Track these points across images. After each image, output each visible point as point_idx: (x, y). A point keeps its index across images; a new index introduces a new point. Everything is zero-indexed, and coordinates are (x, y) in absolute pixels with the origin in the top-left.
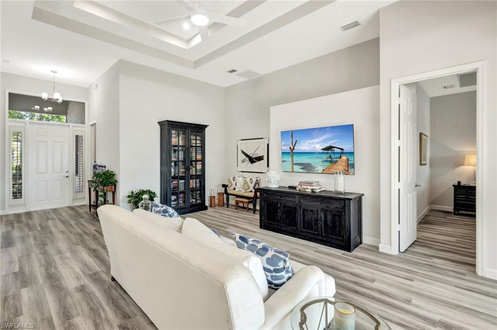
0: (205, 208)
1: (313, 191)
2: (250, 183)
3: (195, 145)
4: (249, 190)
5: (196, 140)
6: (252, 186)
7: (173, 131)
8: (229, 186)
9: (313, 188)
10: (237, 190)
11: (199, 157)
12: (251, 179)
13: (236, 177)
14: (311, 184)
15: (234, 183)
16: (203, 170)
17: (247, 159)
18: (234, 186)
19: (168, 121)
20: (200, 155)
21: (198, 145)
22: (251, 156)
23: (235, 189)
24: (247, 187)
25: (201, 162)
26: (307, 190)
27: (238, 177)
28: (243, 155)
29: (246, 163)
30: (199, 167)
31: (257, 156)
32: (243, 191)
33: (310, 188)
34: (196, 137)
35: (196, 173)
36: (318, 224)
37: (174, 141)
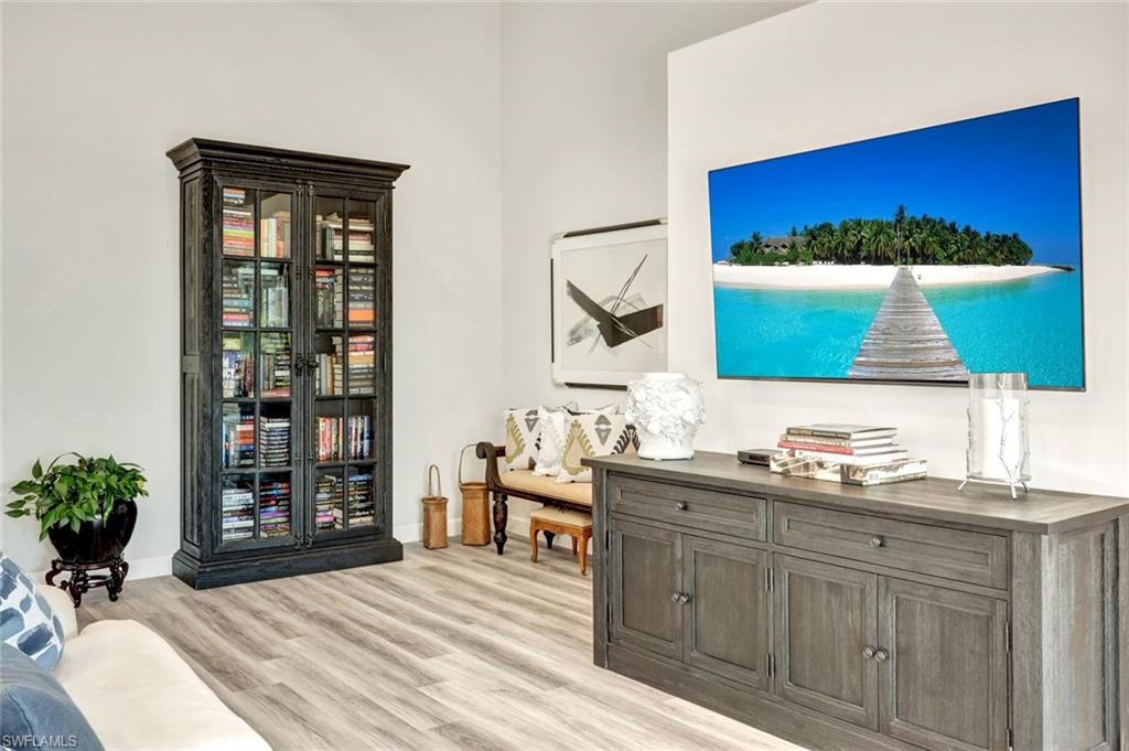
0: (393, 553)
1: (848, 477)
2: (594, 439)
3: (339, 258)
5: (345, 233)
7: (227, 193)
8: (509, 452)
9: (848, 460)
10: (540, 470)
11: (362, 313)
12: (602, 420)
13: (543, 414)
15: (529, 438)
16: (382, 372)
17: (594, 323)
18: (530, 451)
20: (370, 305)
21: (353, 258)
22: (608, 308)
23: (532, 466)
25: (370, 339)
27: (548, 410)
28: (578, 308)
29: (588, 342)
31: (632, 310)
32: (565, 476)
33: (833, 460)
34: (345, 224)
35: (346, 387)
36: (863, 661)
37: (236, 237)
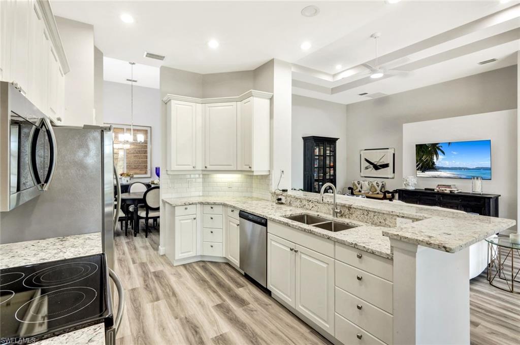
1: (451, 191)
2: (376, 187)
4: (377, 192)
5: (330, 150)
6: (378, 189)
8: (354, 189)
9: (451, 189)
10: (363, 192)
12: (377, 183)
13: (361, 182)
14: (449, 186)
15: (359, 187)
16: (335, 175)
17: (372, 166)
18: (359, 189)
19: (313, 137)
20: (333, 163)
21: (331, 155)
23: (360, 191)
24: (374, 190)
25: (333, 169)
26: (445, 191)
28: (367, 163)
29: (370, 169)
30: (332, 172)
31: (381, 164)
32: (371, 193)
33: (448, 189)
34: (330, 148)
35: (330, 177)
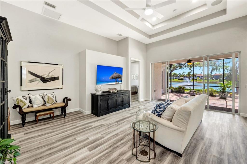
12: (51, 94)
17: (38, 79)
22: (44, 76)
23: (28, 107)
28: (32, 76)
29: (37, 82)
31: (51, 77)
33: (116, 90)
